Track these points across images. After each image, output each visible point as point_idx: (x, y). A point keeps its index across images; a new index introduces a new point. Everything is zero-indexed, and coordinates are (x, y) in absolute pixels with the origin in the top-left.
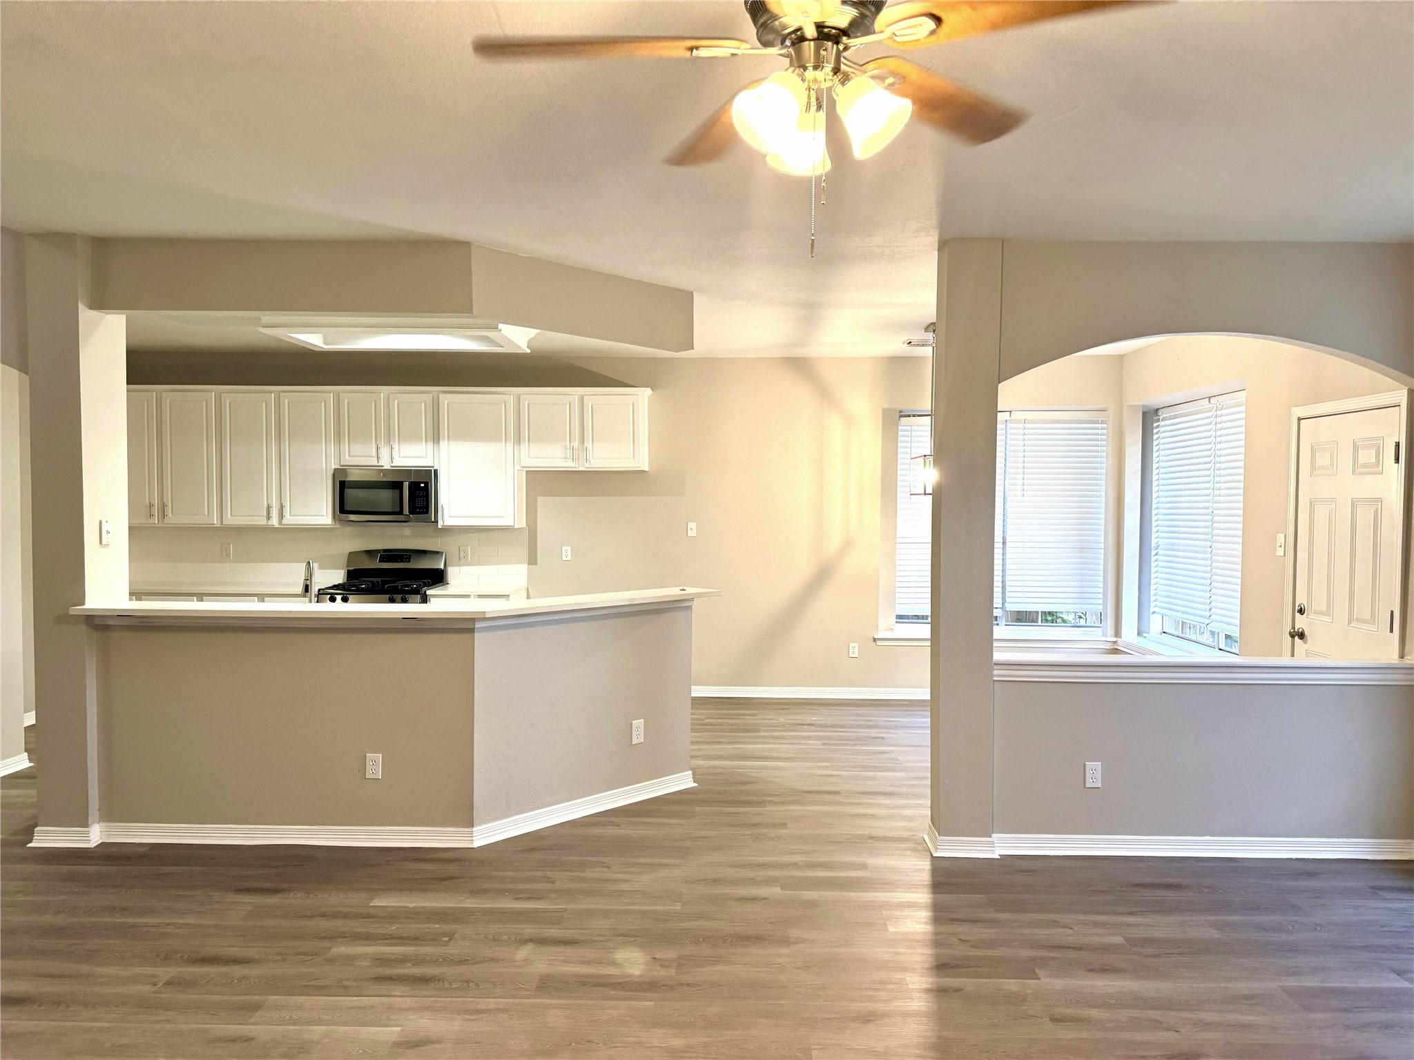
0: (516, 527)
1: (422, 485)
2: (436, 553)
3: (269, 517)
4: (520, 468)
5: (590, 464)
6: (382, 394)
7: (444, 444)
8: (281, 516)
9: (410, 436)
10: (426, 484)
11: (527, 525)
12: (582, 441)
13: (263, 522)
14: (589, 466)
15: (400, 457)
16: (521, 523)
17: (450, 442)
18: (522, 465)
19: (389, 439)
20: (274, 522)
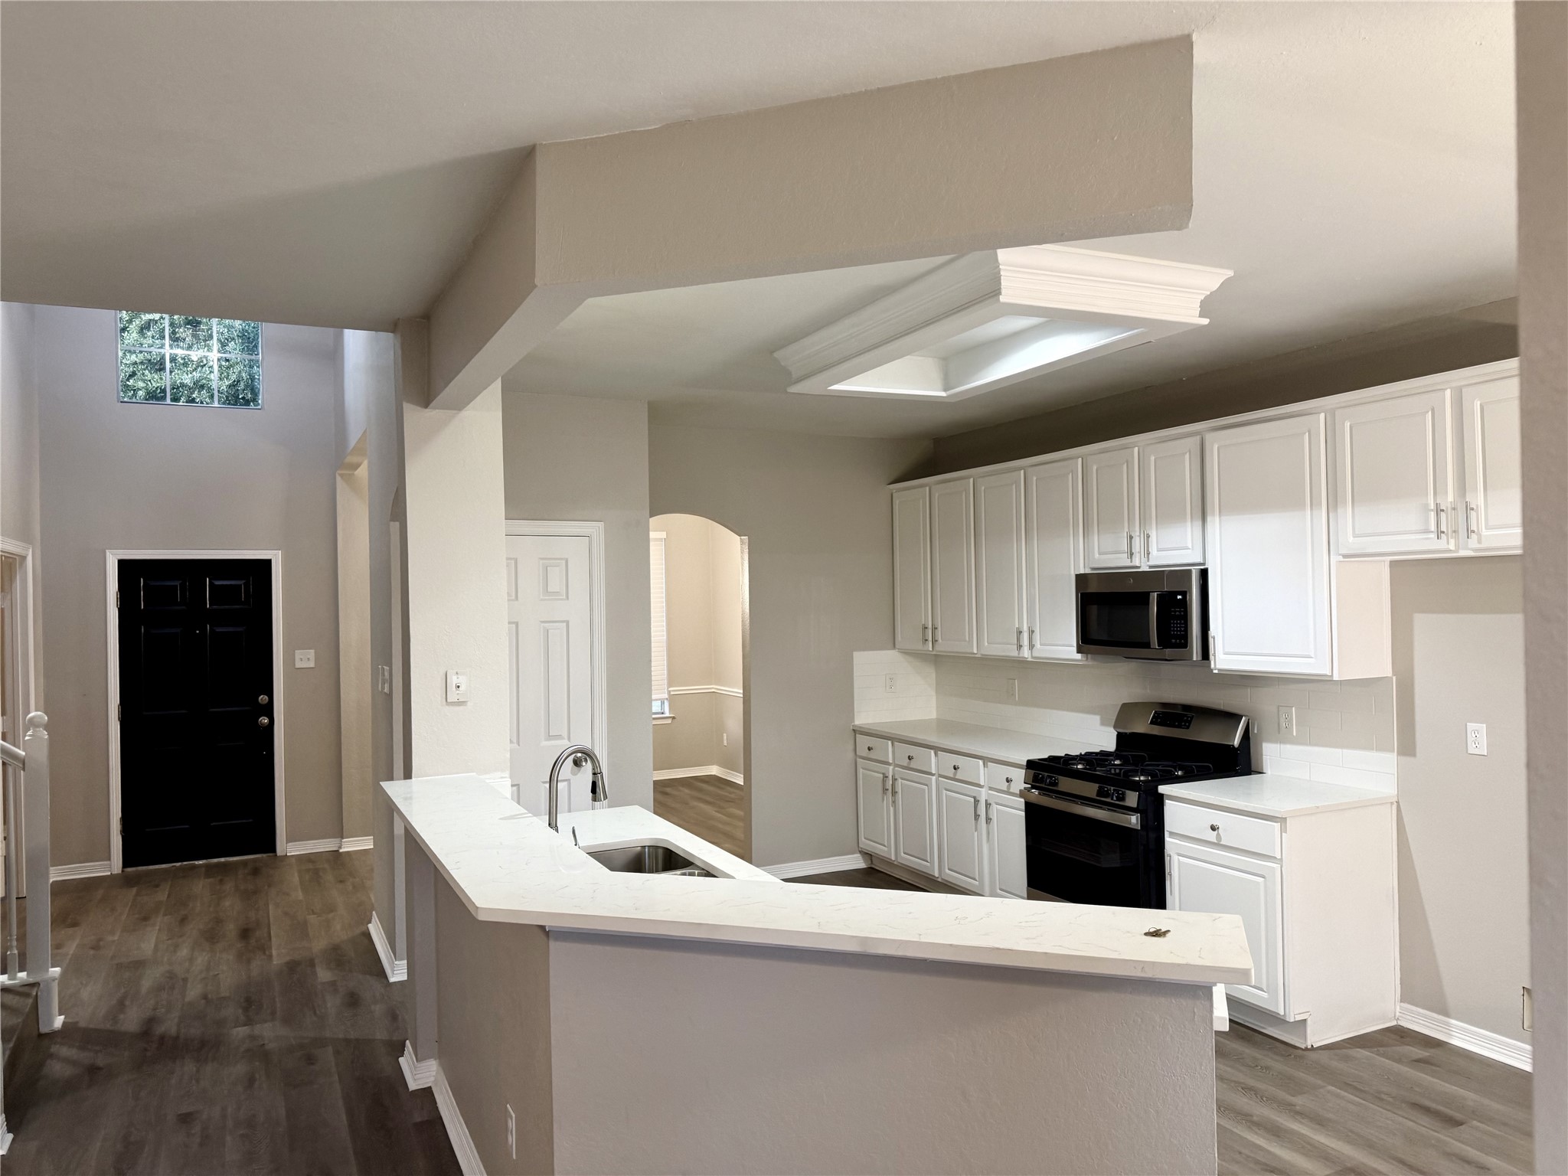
0: (1336, 678)
1: (1179, 597)
2: (1233, 717)
3: (1020, 647)
4: (1341, 558)
5: (1479, 542)
6: (1136, 449)
7: (1214, 522)
8: (1031, 646)
9: (1170, 515)
10: (1184, 594)
11: (1394, 672)
12: (1462, 488)
13: (1014, 653)
14: (1478, 546)
15: (1159, 550)
16: (1383, 667)
17: (1222, 518)
18: (1345, 552)
19: (1144, 521)
20: (1026, 653)
